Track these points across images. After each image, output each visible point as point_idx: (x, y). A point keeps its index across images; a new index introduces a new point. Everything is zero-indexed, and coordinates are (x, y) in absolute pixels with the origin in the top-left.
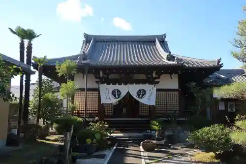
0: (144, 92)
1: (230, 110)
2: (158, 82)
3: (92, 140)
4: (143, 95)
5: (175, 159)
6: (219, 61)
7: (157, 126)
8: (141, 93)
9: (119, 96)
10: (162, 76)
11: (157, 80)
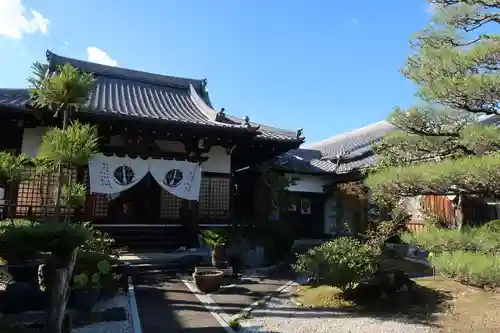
0: (180, 175)
1: (303, 212)
2: (207, 158)
3: (90, 278)
4: (177, 181)
5: (271, 305)
6: (299, 133)
7: (215, 240)
8: (175, 177)
9: (129, 180)
10: (214, 149)
11: (204, 155)
